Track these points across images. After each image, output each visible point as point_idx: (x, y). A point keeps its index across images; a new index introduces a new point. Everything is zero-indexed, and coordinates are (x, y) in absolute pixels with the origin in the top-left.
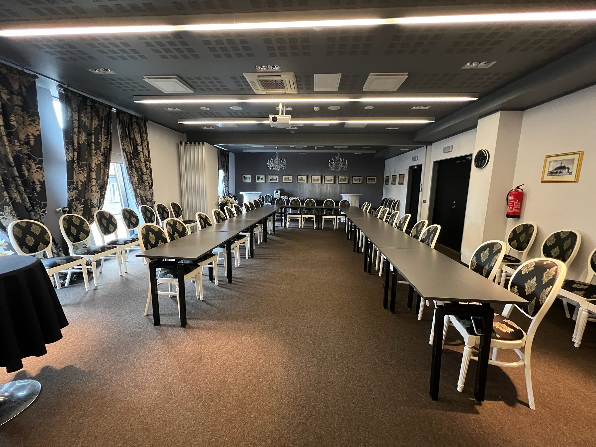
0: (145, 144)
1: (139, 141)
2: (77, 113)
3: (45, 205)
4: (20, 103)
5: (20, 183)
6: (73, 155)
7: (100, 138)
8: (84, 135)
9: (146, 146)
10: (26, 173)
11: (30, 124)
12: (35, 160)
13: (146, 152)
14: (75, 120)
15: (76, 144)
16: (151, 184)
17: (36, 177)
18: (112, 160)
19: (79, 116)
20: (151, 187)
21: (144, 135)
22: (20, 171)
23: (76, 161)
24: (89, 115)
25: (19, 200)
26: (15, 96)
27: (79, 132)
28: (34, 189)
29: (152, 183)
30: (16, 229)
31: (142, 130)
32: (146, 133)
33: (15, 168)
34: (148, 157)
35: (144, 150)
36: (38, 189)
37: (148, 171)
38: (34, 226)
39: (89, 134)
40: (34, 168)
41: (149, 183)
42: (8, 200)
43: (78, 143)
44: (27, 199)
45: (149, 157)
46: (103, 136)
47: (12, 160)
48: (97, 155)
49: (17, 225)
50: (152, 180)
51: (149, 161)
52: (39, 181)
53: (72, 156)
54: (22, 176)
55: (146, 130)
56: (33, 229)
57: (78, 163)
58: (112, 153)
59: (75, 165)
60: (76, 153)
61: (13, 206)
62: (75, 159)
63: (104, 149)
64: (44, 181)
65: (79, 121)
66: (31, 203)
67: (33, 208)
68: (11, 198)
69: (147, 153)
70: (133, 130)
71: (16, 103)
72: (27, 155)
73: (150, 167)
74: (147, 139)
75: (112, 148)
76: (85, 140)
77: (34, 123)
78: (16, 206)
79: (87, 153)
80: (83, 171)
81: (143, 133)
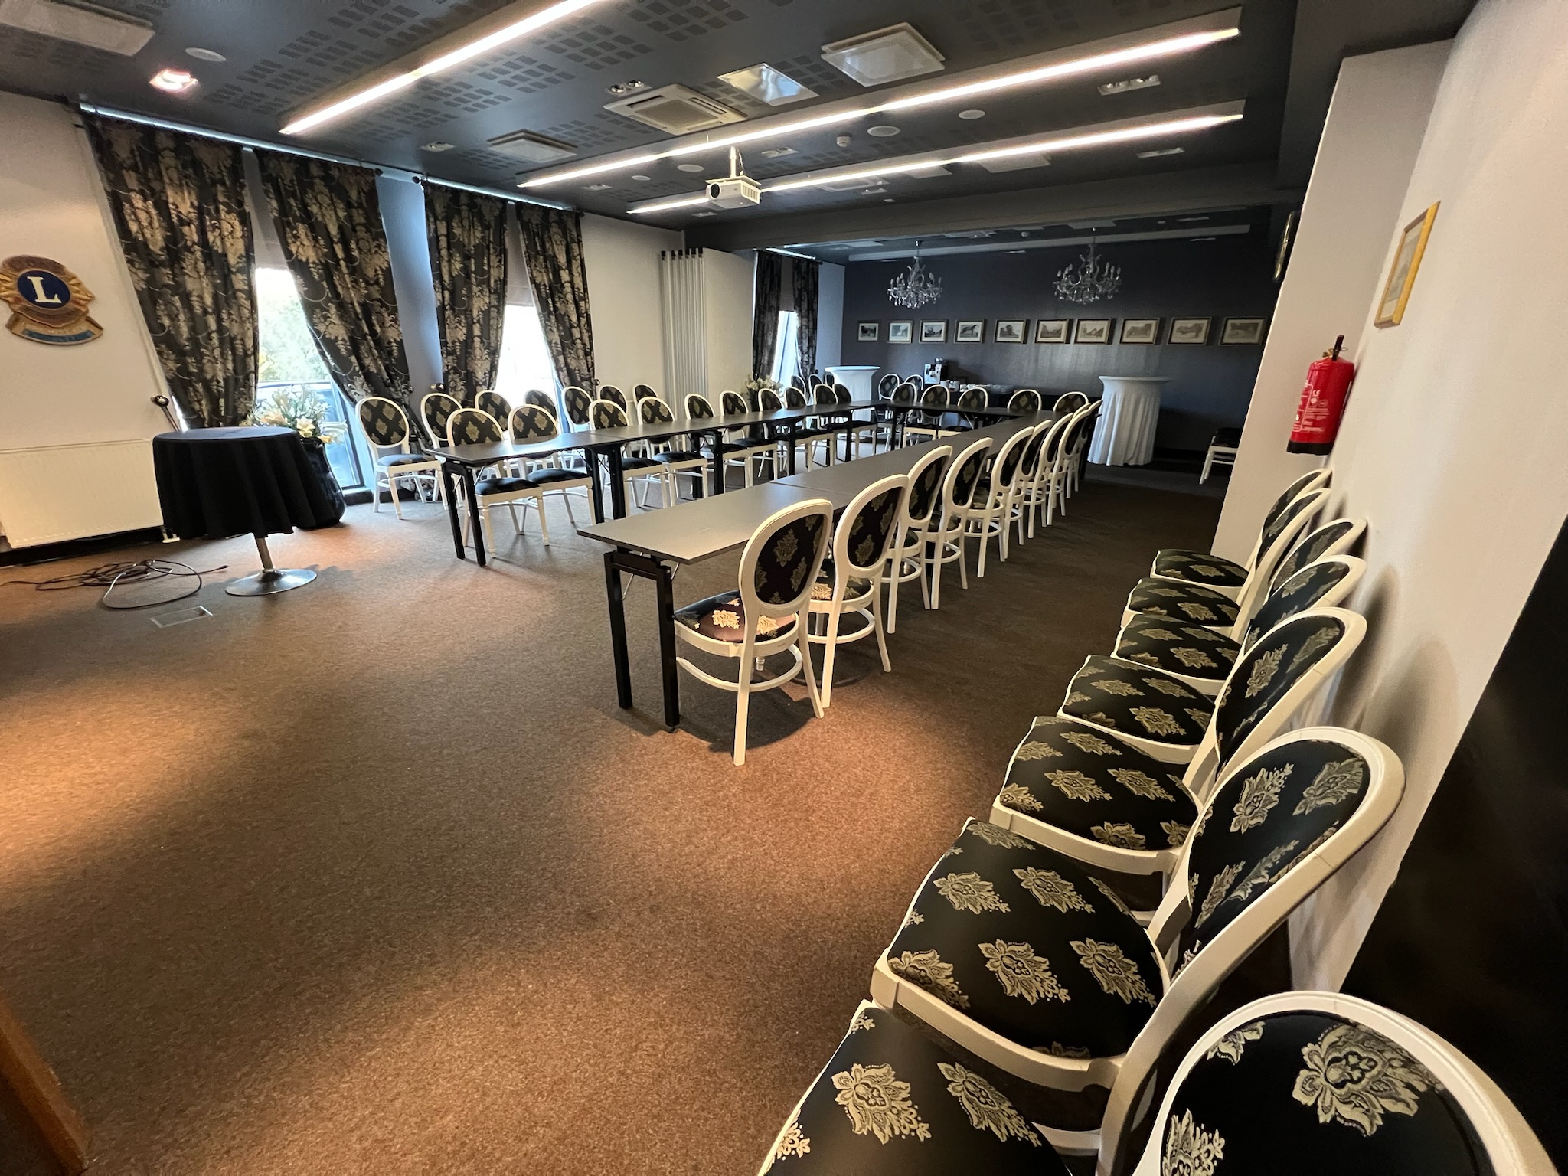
0: (576, 264)
1: (562, 259)
2: (444, 223)
3: (407, 378)
4: (363, 221)
5: (372, 343)
6: (443, 297)
7: (486, 262)
8: (459, 259)
9: (579, 269)
10: (378, 329)
11: (376, 252)
12: (388, 309)
13: (578, 282)
14: (442, 235)
15: (446, 278)
16: (588, 346)
17: (392, 334)
18: (507, 300)
19: (449, 228)
20: (588, 352)
21: (575, 246)
22: (370, 325)
23: (448, 307)
24: (466, 223)
25: (373, 369)
26: (354, 210)
27: (450, 256)
28: (390, 353)
29: (591, 344)
30: (365, 408)
31: (571, 237)
32: (579, 242)
33: (363, 321)
34: (582, 291)
35: (575, 278)
36: (396, 353)
37: (583, 320)
38: (387, 407)
39: (466, 258)
40: (388, 319)
41: (584, 344)
42: (357, 368)
43: (451, 275)
44: (383, 368)
45: (586, 290)
46: (492, 258)
47: (358, 309)
48: (482, 294)
49: (366, 404)
50: (590, 337)
51: (585, 300)
52: (396, 341)
53: (440, 297)
54: (373, 333)
55: (579, 235)
56: (386, 411)
57: (452, 308)
58: (509, 287)
59: (447, 313)
60: (447, 294)
61: (365, 377)
62: (446, 303)
63: (495, 281)
64: (401, 340)
65: (449, 235)
66: (389, 374)
67: (392, 382)
68: (362, 367)
69: (581, 284)
70: (550, 238)
71: (358, 221)
72: (379, 300)
73: (586, 312)
74: (580, 254)
75: (509, 280)
76: (461, 268)
77: (380, 249)
78: (369, 377)
79: (464, 292)
80: (459, 322)
81: (572, 243)
